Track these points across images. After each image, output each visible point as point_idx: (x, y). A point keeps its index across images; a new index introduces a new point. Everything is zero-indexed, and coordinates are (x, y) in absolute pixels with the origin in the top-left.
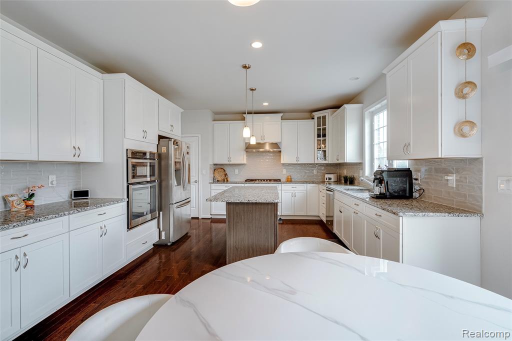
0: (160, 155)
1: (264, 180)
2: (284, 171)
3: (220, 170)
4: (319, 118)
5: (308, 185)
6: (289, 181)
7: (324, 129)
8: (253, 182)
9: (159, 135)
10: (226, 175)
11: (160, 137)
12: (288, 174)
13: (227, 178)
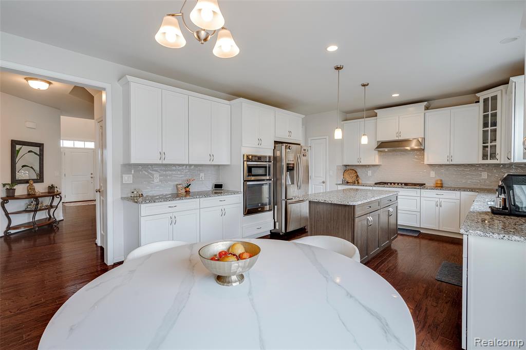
0: (275, 158)
1: (394, 183)
2: (433, 174)
3: (351, 171)
4: (486, 101)
5: (462, 193)
6: (440, 186)
7: (494, 115)
8: (386, 186)
9: (275, 141)
10: (357, 176)
11: (276, 142)
12: (438, 178)
13: (357, 180)
